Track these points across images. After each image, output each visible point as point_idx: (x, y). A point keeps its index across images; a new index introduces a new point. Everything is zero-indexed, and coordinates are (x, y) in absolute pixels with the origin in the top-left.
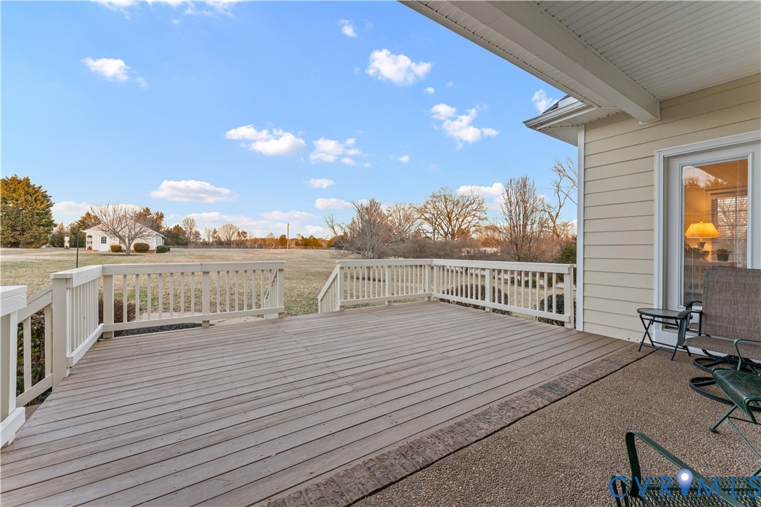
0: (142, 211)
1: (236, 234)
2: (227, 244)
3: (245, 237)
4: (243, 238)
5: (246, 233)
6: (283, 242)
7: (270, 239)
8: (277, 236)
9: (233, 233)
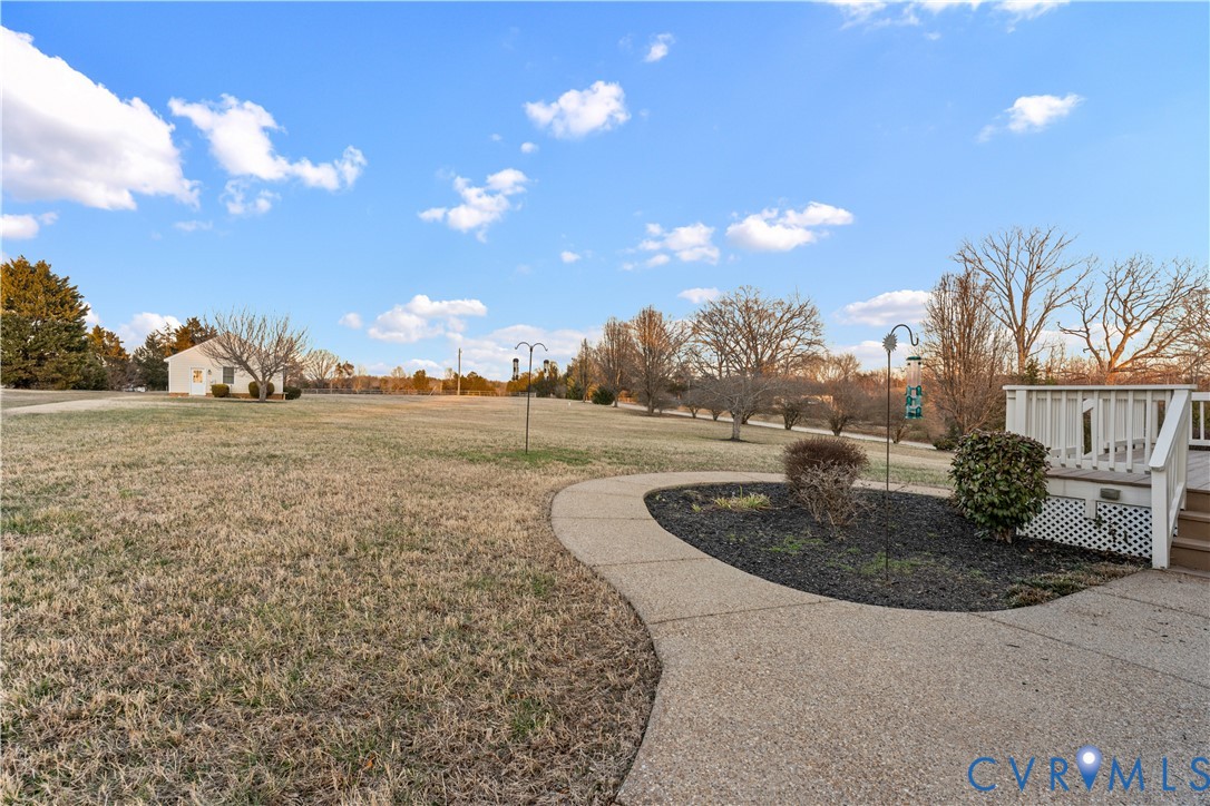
0: (186, 325)
1: (334, 368)
2: (317, 387)
3: (349, 374)
4: (347, 376)
5: (351, 367)
6: (421, 383)
7: (395, 379)
8: (410, 373)
9: (328, 367)
